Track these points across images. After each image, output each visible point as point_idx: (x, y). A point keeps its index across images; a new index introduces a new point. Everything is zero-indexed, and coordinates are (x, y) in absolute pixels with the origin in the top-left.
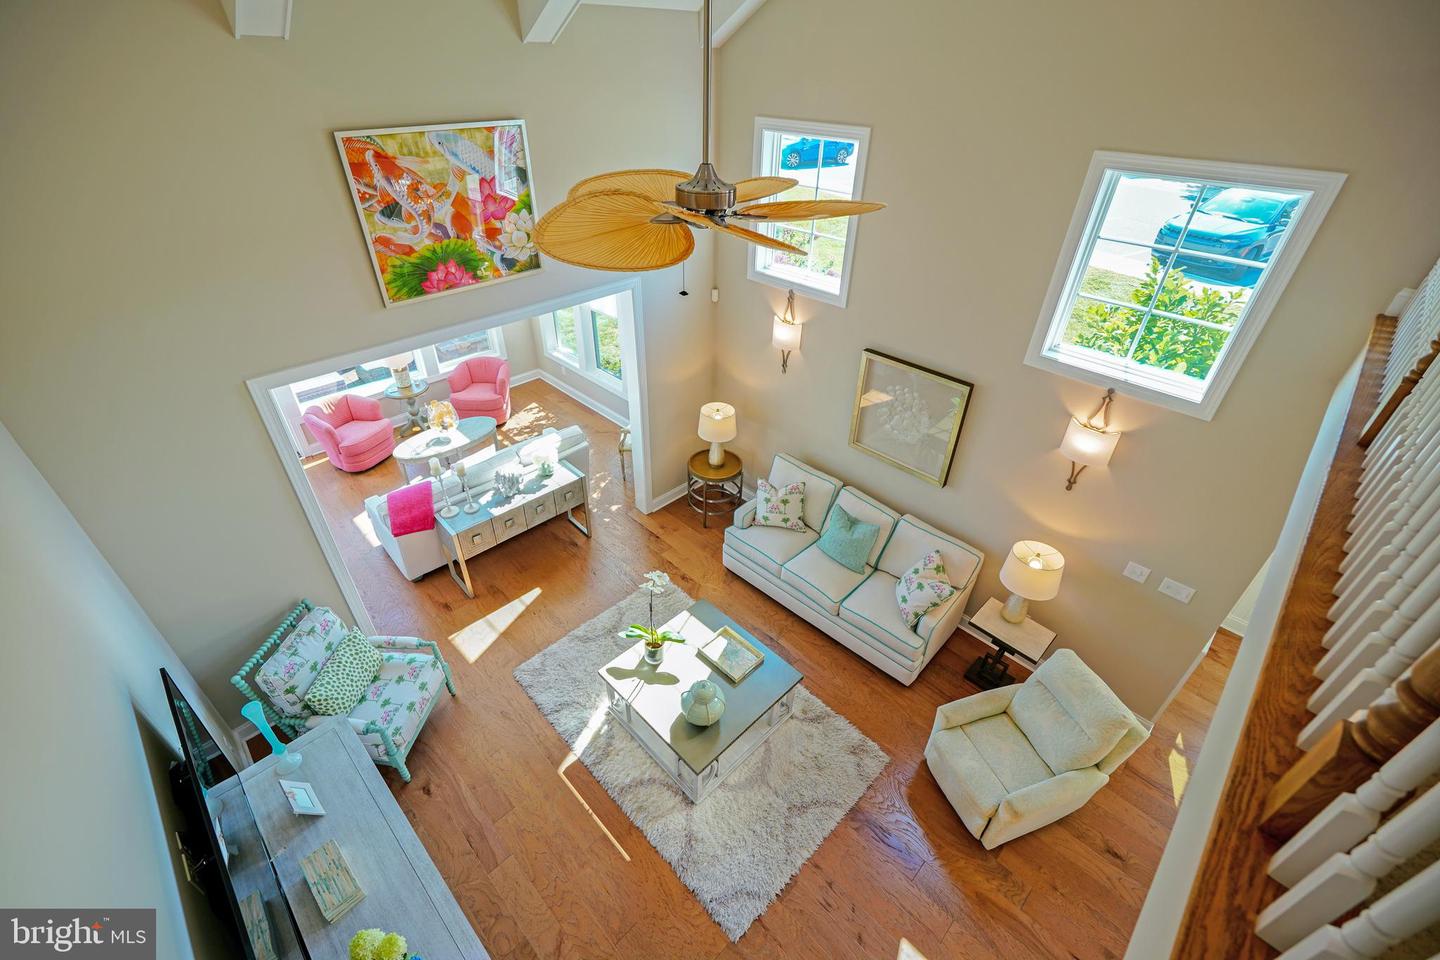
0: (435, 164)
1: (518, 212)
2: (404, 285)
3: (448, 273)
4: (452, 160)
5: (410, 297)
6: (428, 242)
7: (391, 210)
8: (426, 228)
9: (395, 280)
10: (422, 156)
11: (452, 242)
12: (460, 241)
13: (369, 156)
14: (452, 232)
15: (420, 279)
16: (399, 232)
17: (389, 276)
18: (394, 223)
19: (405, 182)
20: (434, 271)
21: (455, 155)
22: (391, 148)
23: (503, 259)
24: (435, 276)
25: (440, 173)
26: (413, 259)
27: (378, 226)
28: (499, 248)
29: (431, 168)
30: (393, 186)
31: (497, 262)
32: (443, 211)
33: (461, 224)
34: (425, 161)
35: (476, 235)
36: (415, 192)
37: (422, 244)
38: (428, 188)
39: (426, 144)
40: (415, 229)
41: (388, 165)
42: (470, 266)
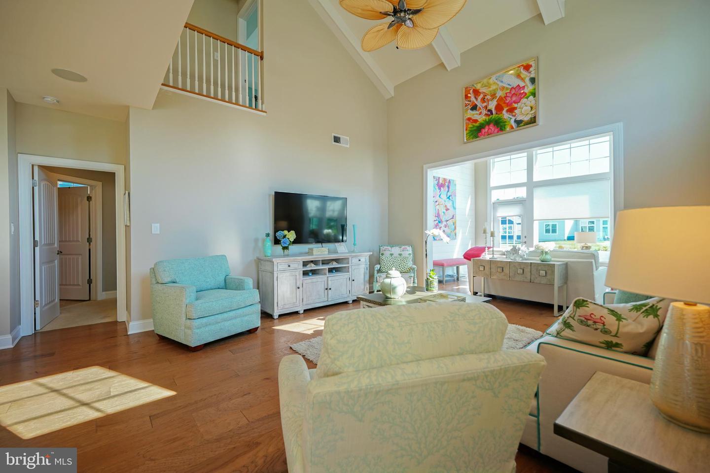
0: (493, 87)
1: (527, 98)
2: (472, 134)
3: (489, 129)
4: (501, 84)
5: (473, 139)
6: (484, 118)
7: (474, 108)
8: (484, 112)
9: (469, 133)
10: (488, 85)
11: (494, 116)
12: (497, 115)
13: (471, 91)
14: (494, 112)
15: (477, 131)
16: (474, 115)
17: (467, 132)
18: (474, 112)
19: (481, 96)
20: (483, 128)
21: (502, 82)
22: (478, 87)
23: (516, 121)
24: (483, 131)
25: (494, 90)
26: (477, 124)
27: (469, 114)
28: (515, 116)
29: (491, 89)
30: (477, 99)
31: (512, 122)
32: (492, 105)
33: (499, 108)
34: (490, 87)
35: (504, 112)
36: (483, 100)
37: (481, 118)
38: (489, 97)
39: (491, 81)
40: (480, 113)
41: (476, 92)
42: (499, 126)
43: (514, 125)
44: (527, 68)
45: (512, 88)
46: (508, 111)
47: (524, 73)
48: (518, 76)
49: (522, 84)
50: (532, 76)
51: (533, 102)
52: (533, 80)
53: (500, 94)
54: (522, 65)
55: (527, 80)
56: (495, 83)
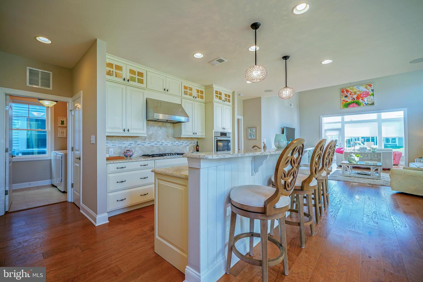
0: (355, 90)
1: (370, 96)
2: (345, 106)
3: (353, 105)
4: (359, 90)
5: (346, 108)
6: (351, 101)
7: (346, 96)
8: (351, 99)
11: (356, 100)
13: (345, 90)
14: (356, 99)
15: (348, 105)
16: (347, 99)
17: (343, 105)
18: (346, 98)
19: (350, 93)
20: (351, 104)
22: (348, 89)
26: (348, 103)
27: (344, 98)
28: (365, 101)
29: (354, 91)
30: (347, 94)
31: (364, 103)
32: (355, 96)
33: (358, 98)
34: (353, 90)
35: (360, 99)
36: (351, 94)
37: (350, 101)
38: (353, 94)
39: (354, 88)
40: (349, 99)
41: (347, 91)
42: (358, 104)
43: (365, 105)
44: (370, 85)
45: (364, 92)
46: (361, 99)
47: (369, 87)
48: (366, 88)
49: (368, 91)
50: (372, 89)
51: (373, 98)
52: (373, 90)
53: (358, 93)
54: (368, 84)
55: (370, 90)
56: (356, 89)
